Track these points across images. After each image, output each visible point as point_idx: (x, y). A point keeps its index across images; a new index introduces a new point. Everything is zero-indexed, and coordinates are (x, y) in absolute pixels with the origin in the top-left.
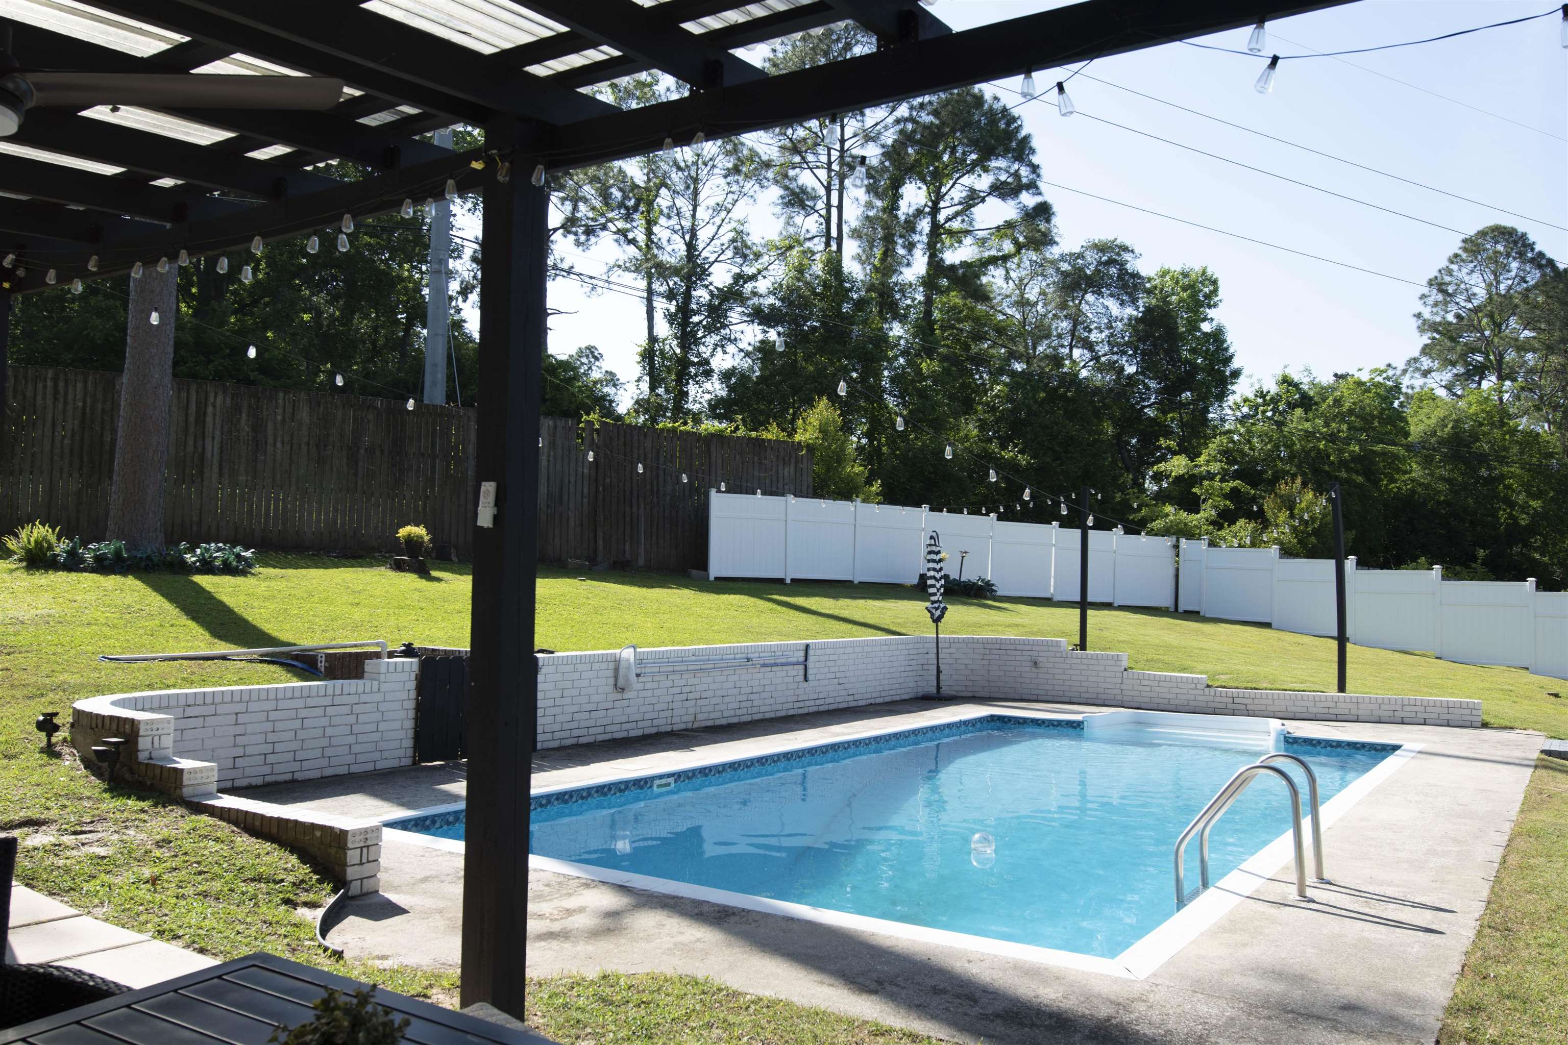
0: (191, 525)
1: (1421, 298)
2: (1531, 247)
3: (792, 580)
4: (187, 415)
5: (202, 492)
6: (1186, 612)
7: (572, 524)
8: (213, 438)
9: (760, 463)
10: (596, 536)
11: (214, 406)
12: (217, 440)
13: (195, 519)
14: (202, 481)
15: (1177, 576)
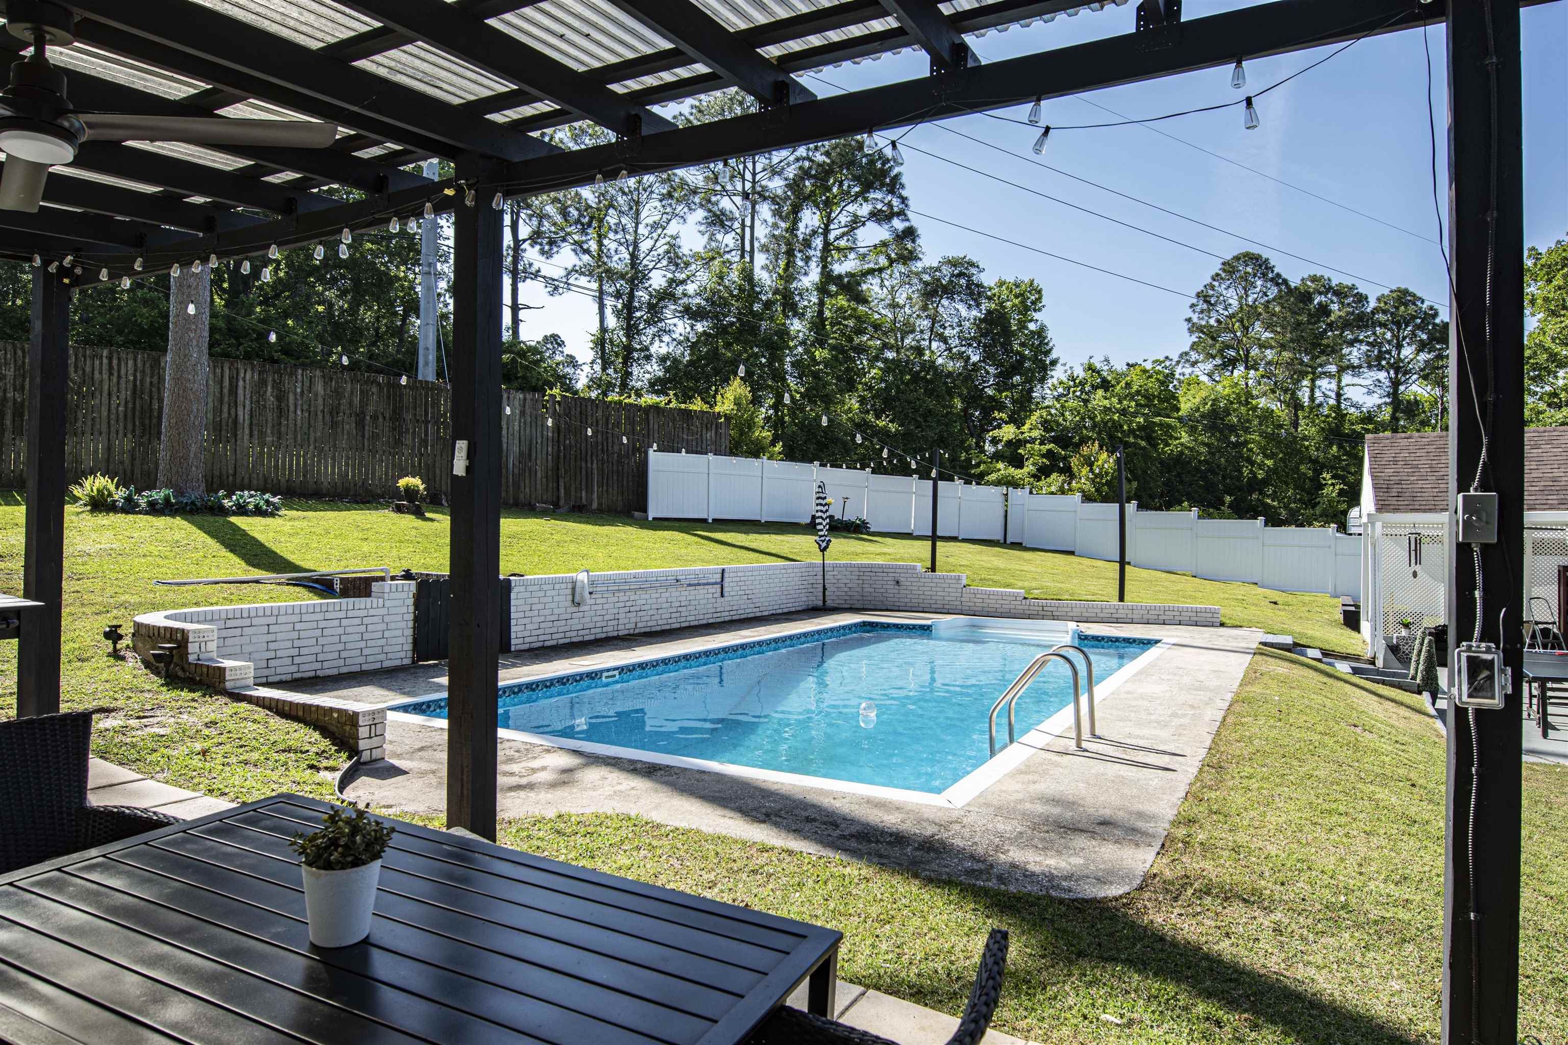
0: (228, 477)
1: (1191, 307)
2: (1272, 269)
3: (713, 520)
4: (221, 388)
5: (236, 450)
6: (1012, 543)
7: (539, 475)
8: (244, 406)
9: (689, 429)
10: (558, 485)
11: (244, 381)
12: (248, 408)
13: (231, 472)
14: (236, 441)
15: (1006, 516)
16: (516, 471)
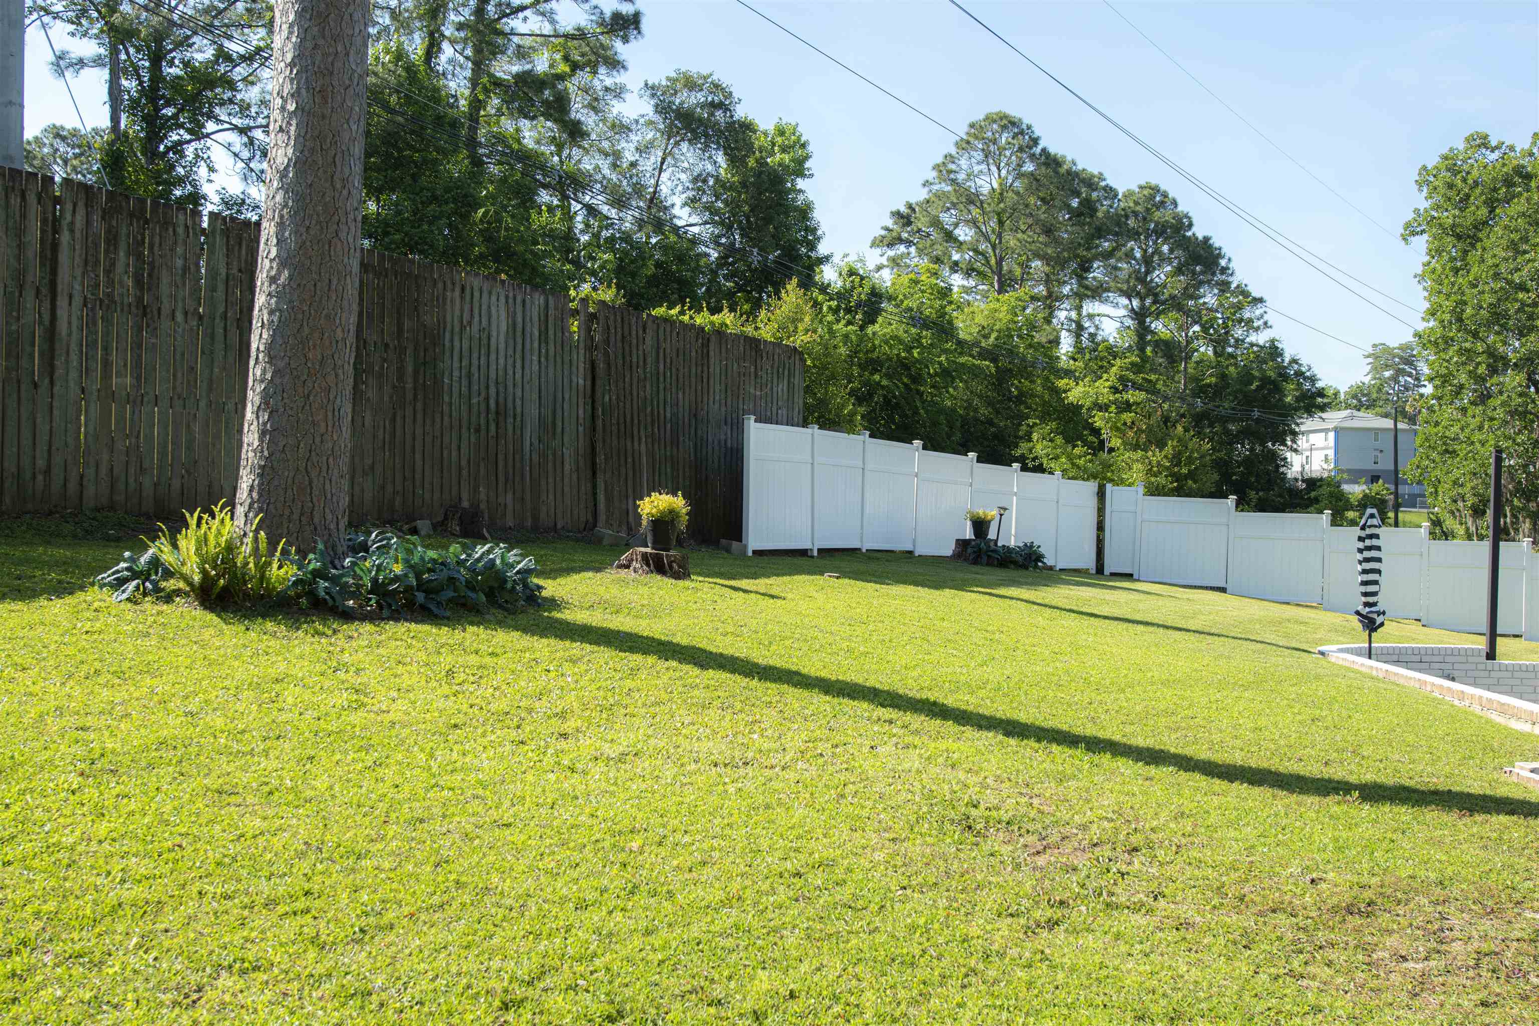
0: (34, 477)
1: (924, 185)
2: (1035, 141)
3: (820, 551)
5: (51, 408)
6: (1112, 574)
8: (71, 297)
9: (756, 376)
10: (594, 487)
12: (77, 301)
13: (41, 463)
14: (52, 383)
15: (1100, 527)
16: (535, 457)
